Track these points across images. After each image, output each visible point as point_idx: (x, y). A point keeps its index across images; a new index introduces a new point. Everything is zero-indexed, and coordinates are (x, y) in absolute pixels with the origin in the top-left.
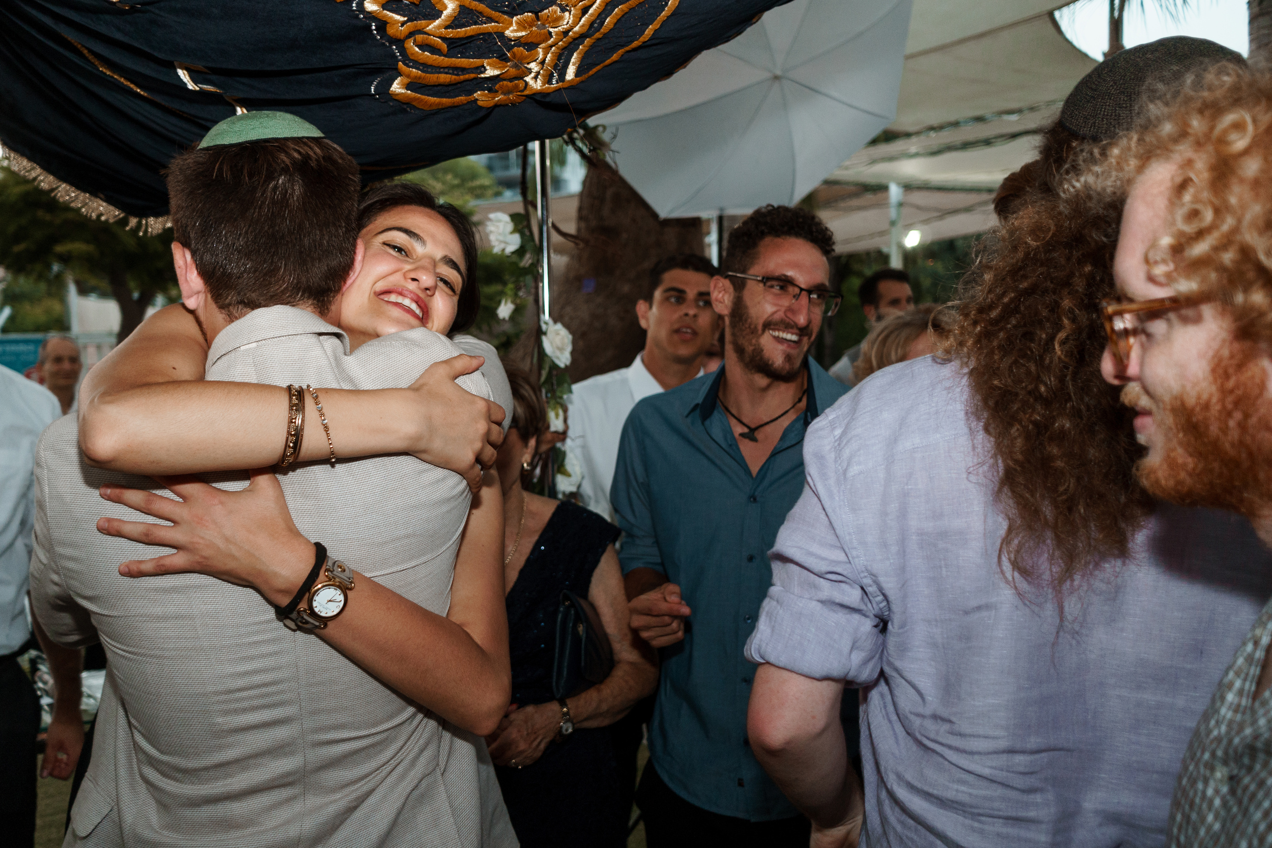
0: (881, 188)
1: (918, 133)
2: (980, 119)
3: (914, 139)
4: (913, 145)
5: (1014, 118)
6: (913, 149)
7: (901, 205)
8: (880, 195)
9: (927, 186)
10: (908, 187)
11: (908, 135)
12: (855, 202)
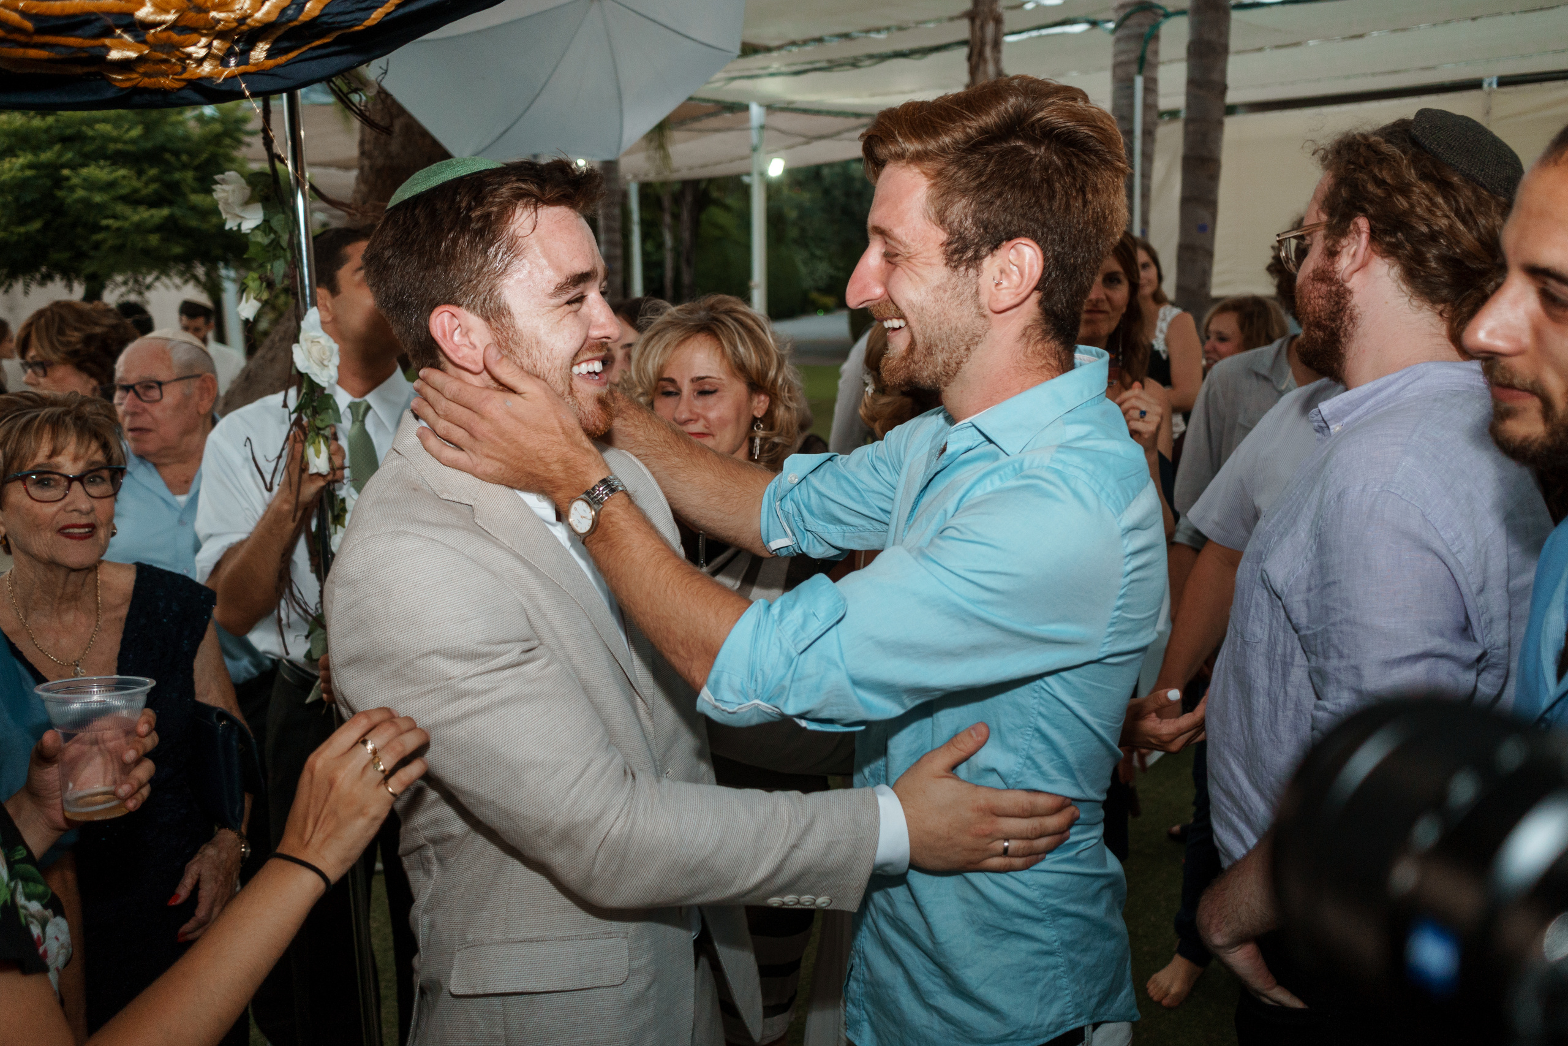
0: (739, 108)
1: (779, 48)
2: (846, 36)
3: (775, 54)
4: (775, 61)
5: (882, 36)
6: (775, 66)
7: (762, 127)
8: (740, 115)
9: (791, 106)
10: (770, 108)
11: (768, 50)
12: (713, 122)
